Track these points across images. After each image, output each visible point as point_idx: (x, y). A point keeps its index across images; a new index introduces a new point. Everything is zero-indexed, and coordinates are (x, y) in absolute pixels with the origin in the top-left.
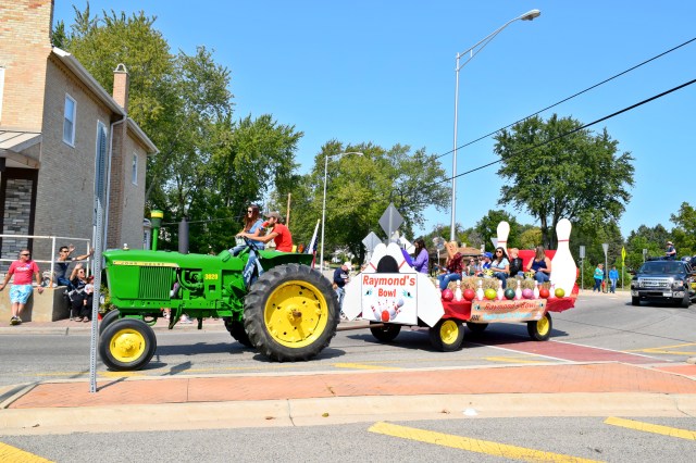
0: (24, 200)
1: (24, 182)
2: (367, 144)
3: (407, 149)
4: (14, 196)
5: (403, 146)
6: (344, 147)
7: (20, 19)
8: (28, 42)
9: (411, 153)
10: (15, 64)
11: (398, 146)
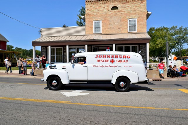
0: (144, 49)
1: (144, 45)
2: (162, 27)
3: (176, 27)
4: (142, 49)
5: (175, 26)
6: (155, 28)
7: (139, 6)
8: (142, 11)
9: (178, 28)
10: (139, 17)
11: (173, 27)
